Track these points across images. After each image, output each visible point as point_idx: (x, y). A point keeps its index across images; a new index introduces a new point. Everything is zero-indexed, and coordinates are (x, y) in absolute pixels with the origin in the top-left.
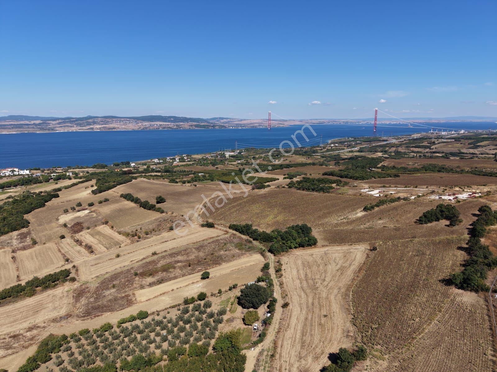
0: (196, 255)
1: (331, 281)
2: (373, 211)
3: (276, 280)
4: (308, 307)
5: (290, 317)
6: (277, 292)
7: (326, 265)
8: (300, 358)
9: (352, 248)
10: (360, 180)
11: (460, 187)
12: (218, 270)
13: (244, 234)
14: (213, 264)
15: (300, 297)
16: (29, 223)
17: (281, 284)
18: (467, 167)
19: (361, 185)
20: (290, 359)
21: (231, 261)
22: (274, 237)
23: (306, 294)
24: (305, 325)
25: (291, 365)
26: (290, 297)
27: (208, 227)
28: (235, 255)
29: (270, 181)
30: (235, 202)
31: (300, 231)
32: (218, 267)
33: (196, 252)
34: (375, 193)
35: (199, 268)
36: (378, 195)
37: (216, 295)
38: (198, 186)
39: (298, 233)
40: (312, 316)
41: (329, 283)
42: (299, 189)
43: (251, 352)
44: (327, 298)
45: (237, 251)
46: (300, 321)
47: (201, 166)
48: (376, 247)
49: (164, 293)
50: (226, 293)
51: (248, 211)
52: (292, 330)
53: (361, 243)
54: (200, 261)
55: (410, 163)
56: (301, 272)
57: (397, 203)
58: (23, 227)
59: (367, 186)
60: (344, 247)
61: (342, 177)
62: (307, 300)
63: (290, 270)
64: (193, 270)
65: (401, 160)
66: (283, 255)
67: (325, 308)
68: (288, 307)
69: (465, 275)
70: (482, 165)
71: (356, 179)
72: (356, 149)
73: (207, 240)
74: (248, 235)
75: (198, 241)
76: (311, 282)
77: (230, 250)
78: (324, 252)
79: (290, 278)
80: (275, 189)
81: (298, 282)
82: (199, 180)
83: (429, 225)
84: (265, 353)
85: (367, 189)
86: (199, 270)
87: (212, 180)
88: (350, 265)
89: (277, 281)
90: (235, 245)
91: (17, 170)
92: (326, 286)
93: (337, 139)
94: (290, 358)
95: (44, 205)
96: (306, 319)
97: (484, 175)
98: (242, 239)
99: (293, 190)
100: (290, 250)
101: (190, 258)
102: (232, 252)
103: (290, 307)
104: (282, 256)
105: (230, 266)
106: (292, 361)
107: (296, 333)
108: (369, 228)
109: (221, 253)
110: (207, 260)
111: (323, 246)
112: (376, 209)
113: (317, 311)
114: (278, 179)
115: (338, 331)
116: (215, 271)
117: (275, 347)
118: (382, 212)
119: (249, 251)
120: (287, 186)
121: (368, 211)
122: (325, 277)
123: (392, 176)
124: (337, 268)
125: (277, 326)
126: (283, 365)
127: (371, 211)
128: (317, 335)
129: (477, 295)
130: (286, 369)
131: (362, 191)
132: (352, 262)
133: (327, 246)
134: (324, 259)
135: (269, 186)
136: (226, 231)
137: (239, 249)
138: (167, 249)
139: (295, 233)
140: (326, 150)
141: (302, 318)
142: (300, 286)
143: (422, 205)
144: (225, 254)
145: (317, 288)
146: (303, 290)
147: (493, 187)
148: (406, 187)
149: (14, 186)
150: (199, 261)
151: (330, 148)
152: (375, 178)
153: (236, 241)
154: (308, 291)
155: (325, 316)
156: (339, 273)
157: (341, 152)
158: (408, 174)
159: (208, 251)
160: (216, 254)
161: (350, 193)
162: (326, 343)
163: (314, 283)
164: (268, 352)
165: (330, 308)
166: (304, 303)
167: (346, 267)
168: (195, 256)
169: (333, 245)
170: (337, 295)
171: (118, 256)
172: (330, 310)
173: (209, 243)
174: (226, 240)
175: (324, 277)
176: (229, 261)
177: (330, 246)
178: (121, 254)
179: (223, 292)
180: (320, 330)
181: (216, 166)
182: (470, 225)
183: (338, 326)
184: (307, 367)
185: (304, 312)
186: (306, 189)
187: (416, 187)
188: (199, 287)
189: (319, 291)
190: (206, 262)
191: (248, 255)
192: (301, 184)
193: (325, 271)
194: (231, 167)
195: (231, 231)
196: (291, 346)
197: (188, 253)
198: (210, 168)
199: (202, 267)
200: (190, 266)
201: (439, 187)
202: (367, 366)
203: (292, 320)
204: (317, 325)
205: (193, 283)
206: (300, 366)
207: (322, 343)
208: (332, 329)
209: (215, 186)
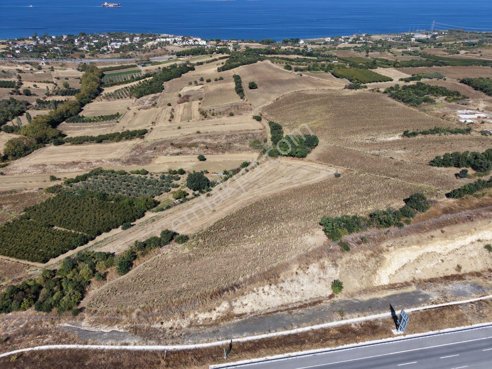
0: (221, 141)
2: (411, 138)
7: (283, 177)
9: (326, 170)
12: (218, 157)
14: (221, 151)
16: (164, 89)
25: (152, 229)
27: (256, 120)
28: (242, 149)
29: (377, 80)
30: (307, 99)
33: (223, 139)
38: (303, 75)
41: (258, 191)
42: (392, 96)
43: (151, 214)
44: (237, 200)
45: (248, 146)
49: (169, 163)
54: (217, 147)
57: (461, 135)
58: (158, 92)
60: (323, 166)
73: (243, 131)
75: (236, 130)
76: (252, 185)
77: (244, 144)
78: (300, 166)
80: (367, 92)
82: (314, 70)
84: (154, 218)
87: (327, 72)
88: (298, 183)
90: (253, 141)
91: (199, 39)
92: (252, 192)
94: (158, 226)
95: (180, 76)
99: (384, 96)
101: (214, 142)
102: (243, 146)
108: (375, 155)
109: (236, 145)
110: (222, 147)
111: (309, 161)
114: (391, 80)
115: (202, 223)
116: (215, 157)
117: (163, 217)
118: (420, 141)
119: (256, 149)
120: (384, 90)
121: (405, 137)
122: (264, 186)
124: (284, 182)
126: (149, 227)
127: (409, 137)
132: (305, 181)
133: (312, 161)
134: (290, 172)
135: (366, 87)
136: (264, 127)
138: (209, 131)
144: (237, 147)
149: (187, 55)
153: (259, 137)
156: (278, 186)
159: (231, 141)
160: (232, 145)
164: (157, 218)
165: (225, 207)
167: (292, 183)
168: (219, 142)
169: (317, 162)
170: (246, 201)
171: (179, 128)
172: (223, 208)
173: (240, 134)
174: (253, 135)
177: (314, 162)
178: (182, 127)
183: (208, 220)
186: (398, 98)
190: (220, 149)
191: (250, 152)
192: (403, 90)
193: (273, 181)
196: (169, 220)
197: (217, 138)
199: (212, 151)
200: (207, 149)
202: (176, 247)
205: (191, 161)
209: (318, 78)
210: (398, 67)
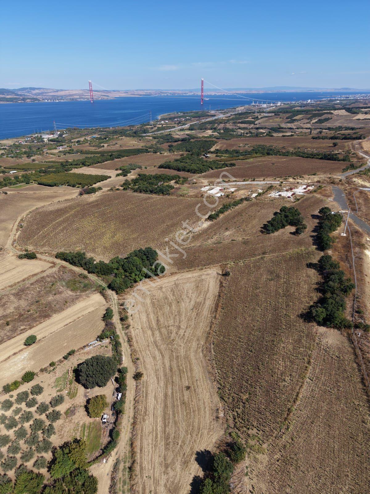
0: (16, 305)
1: (187, 328)
2: (218, 219)
3: (123, 332)
4: (165, 375)
5: (146, 395)
6: (126, 353)
7: (178, 302)
8: (167, 466)
9: (204, 274)
10: (198, 173)
11: (293, 178)
12: (48, 326)
13: (75, 266)
14: (40, 317)
15: (154, 358)
17: (129, 340)
18: (291, 147)
19: (200, 181)
20: (154, 472)
21: (64, 310)
22: (114, 267)
23: (161, 353)
24: (166, 406)
25: (156, 483)
26: (142, 360)
27: (28, 259)
28: (68, 300)
29: (100, 180)
30: (60, 216)
31: (145, 257)
32: (48, 322)
33: (15, 300)
34: (216, 192)
35: (22, 328)
36: (219, 195)
37: (49, 370)
38: (9, 192)
39: (142, 259)
40: (172, 389)
41: (185, 332)
42: (135, 191)
43: (102, 466)
44: (187, 357)
45: (70, 293)
46: (159, 400)
47: (13, 158)
48: (229, 272)
50: (62, 364)
51: (77, 229)
52: (151, 419)
53: (212, 266)
54: (23, 315)
55: (241, 145)
56: (152, 316)
57: (240, 205)
59: (205, 182)
60: (195, 273)
61: (179, 170)
62: (163, 364)
63: (138, 316)
64: (14, 330)
65: (232, 141)
66: (128, 292)
67: (186, 373)
68: (142, 379)
69: (328, 311)
70: (303, 144)
71: (194, 173)
72: (187, 126)
73: (28, 278)
74: (82, 266)
75: (17, 281)
76: (164, 330)
77: (60, 293)
78: (173, 283)
79: (140, 328)
80: (109, 193)
81: (149, 332)
82: (11, 184)
83: (276, 234)
84: (121, 466)
85: (207, 186)
86: (22, 330)
87: (28, 183)
88: (205, 299)
89: (123, 334)
90: (66, 284)
92: (182, 337)
93: (166, 114)
94: (154, 469)
96: (166, 395)
97: (307, 157)
98: (73, 272)
99: (129, 193)
100: (135, 284)
101: (8, 311)
102: (63, 295)
103: (144, 378)
104: (126, 294)
105: (63, 318)
106: (157, 475)
107: (157, 421)
108: (217, 243)
109: (50, 299)
110: (32, 312)
111: (172, 274)
112: (221, 216)
113: (176, 379)
114: (110, 177)
115: (205, 412)
116: (44, 328)
117: (133, 453)
118: (227, 219)
119: (86, 291)
120: (121, 186)
121: (213, 220)
122: (180, 323)
123: (228, 165)
124: (191, 307)
125: (132, 415)
126: (146, 484)
127: (216, 219)
128: (181, 421)
129: (339, 332)
130: (150, 492)
131: (203, 189)
132: (206, 294)
133: (176, 273)
134: (175, 294)
135: (100, 188)
136: (53, 263)
137: (72, 290)
139: (138, 261)
140: (156, 128)
141: (161, 396)
142: (152, 340)
143: (264, 206)
144: (55, 300)
145: (173, 340)
146: (157, 346)
147: (322, 176)
148: (244, 181)
150: (21, 315)
151: (161, 126)
152: (212, 169)
153: (67, 276)
154: (163, 347)
155: (188, 388)
156: (194, 314)
157: (173, 131)
158: (242, 159)
159: (32, 298)
160: (43, 301)
161: (191, 194)
162: (194, 435)
163: (168, 334)
164: (125, 462)
165: (191, 374)
166: (160, 368)
167: (201, 303)
168: (15, 307)
169: (182, 271)
170: (197, 350)
172: (192, 377)
173: (32, 284)
174: (54, 278)
175: (178, 321)
176: (61, 309)
177: (179, 273)
179: (57, 363)
180: (185, 414)
181: (32, 158)
182: (313, 231)
183: (204, 403)
184: (176, 481)
185: (162, 384)
186: (144, 191)
187: (254, 180)
188: (24, 359)
189: (175, 345)
190: (31, 315)
191: (84, 297)
192: (137, 184)
193: (179, 312)
194: (52, 158)
195: (58, 261)
196: (152, 448)
197: (4, 304)
198: (25, 160)
199: (26, 323)
200: (8, 325)
201: (275, 179)
202: (247, 467)
203: (149, 401)
204: (179, 404)
205: (15, 354)
206: (168, 481)
207: (189, 436)
208: (199, 409)
209: (32, 192)
210: (88, 166)
